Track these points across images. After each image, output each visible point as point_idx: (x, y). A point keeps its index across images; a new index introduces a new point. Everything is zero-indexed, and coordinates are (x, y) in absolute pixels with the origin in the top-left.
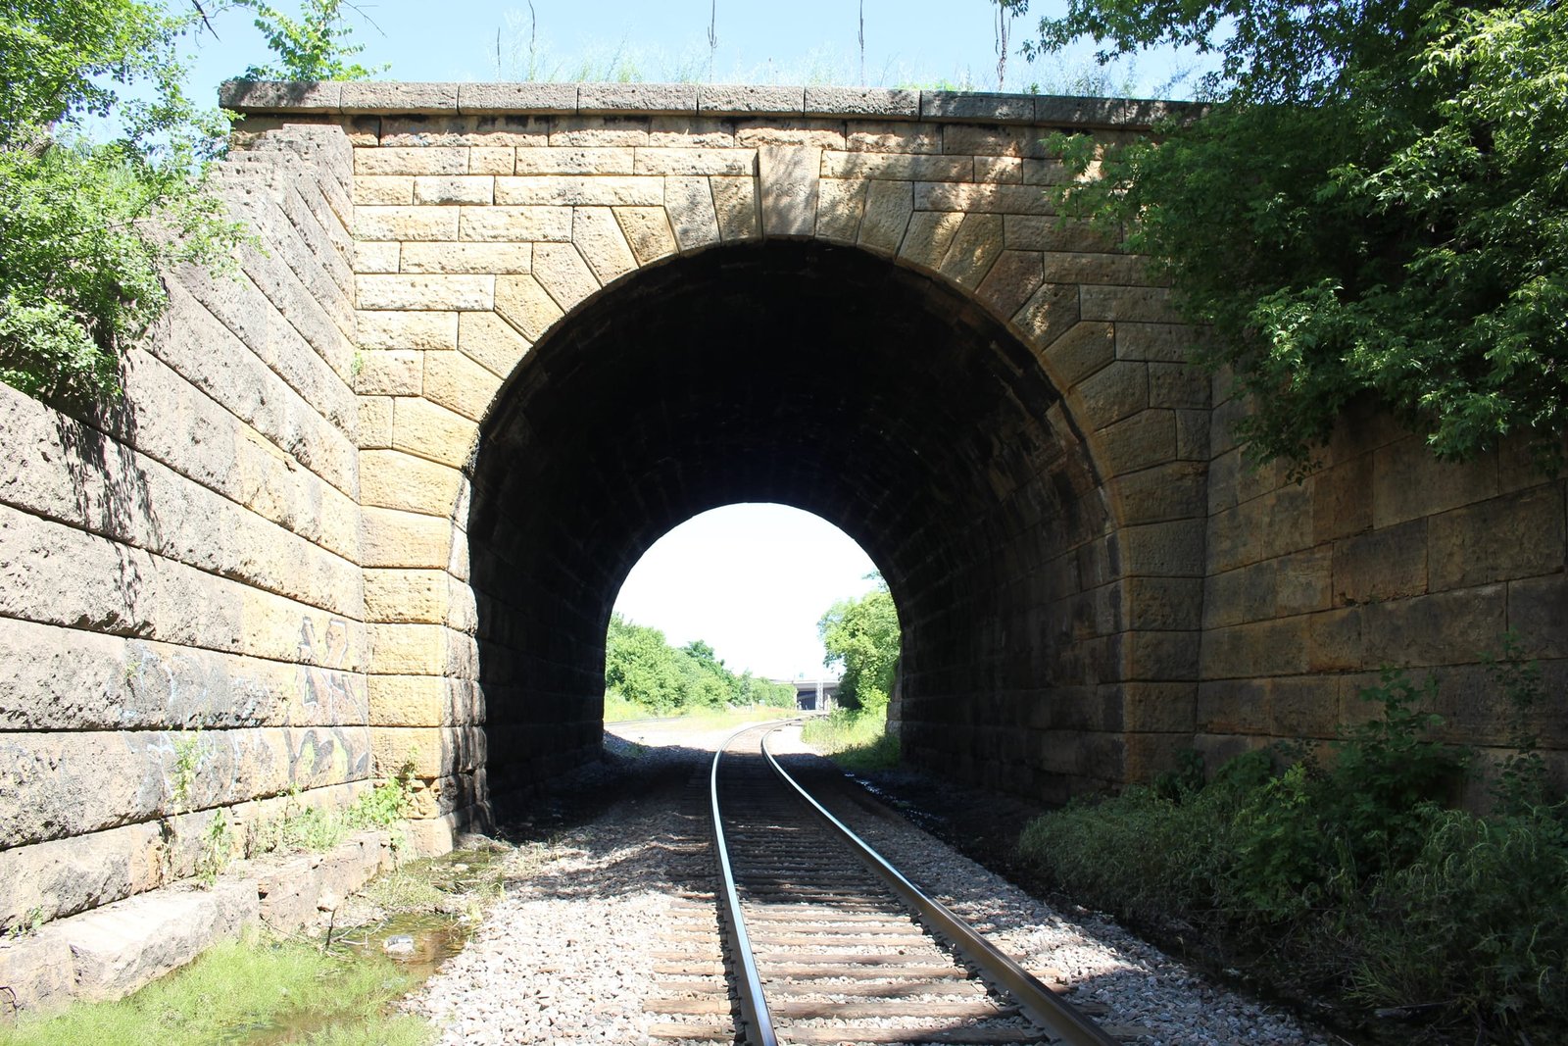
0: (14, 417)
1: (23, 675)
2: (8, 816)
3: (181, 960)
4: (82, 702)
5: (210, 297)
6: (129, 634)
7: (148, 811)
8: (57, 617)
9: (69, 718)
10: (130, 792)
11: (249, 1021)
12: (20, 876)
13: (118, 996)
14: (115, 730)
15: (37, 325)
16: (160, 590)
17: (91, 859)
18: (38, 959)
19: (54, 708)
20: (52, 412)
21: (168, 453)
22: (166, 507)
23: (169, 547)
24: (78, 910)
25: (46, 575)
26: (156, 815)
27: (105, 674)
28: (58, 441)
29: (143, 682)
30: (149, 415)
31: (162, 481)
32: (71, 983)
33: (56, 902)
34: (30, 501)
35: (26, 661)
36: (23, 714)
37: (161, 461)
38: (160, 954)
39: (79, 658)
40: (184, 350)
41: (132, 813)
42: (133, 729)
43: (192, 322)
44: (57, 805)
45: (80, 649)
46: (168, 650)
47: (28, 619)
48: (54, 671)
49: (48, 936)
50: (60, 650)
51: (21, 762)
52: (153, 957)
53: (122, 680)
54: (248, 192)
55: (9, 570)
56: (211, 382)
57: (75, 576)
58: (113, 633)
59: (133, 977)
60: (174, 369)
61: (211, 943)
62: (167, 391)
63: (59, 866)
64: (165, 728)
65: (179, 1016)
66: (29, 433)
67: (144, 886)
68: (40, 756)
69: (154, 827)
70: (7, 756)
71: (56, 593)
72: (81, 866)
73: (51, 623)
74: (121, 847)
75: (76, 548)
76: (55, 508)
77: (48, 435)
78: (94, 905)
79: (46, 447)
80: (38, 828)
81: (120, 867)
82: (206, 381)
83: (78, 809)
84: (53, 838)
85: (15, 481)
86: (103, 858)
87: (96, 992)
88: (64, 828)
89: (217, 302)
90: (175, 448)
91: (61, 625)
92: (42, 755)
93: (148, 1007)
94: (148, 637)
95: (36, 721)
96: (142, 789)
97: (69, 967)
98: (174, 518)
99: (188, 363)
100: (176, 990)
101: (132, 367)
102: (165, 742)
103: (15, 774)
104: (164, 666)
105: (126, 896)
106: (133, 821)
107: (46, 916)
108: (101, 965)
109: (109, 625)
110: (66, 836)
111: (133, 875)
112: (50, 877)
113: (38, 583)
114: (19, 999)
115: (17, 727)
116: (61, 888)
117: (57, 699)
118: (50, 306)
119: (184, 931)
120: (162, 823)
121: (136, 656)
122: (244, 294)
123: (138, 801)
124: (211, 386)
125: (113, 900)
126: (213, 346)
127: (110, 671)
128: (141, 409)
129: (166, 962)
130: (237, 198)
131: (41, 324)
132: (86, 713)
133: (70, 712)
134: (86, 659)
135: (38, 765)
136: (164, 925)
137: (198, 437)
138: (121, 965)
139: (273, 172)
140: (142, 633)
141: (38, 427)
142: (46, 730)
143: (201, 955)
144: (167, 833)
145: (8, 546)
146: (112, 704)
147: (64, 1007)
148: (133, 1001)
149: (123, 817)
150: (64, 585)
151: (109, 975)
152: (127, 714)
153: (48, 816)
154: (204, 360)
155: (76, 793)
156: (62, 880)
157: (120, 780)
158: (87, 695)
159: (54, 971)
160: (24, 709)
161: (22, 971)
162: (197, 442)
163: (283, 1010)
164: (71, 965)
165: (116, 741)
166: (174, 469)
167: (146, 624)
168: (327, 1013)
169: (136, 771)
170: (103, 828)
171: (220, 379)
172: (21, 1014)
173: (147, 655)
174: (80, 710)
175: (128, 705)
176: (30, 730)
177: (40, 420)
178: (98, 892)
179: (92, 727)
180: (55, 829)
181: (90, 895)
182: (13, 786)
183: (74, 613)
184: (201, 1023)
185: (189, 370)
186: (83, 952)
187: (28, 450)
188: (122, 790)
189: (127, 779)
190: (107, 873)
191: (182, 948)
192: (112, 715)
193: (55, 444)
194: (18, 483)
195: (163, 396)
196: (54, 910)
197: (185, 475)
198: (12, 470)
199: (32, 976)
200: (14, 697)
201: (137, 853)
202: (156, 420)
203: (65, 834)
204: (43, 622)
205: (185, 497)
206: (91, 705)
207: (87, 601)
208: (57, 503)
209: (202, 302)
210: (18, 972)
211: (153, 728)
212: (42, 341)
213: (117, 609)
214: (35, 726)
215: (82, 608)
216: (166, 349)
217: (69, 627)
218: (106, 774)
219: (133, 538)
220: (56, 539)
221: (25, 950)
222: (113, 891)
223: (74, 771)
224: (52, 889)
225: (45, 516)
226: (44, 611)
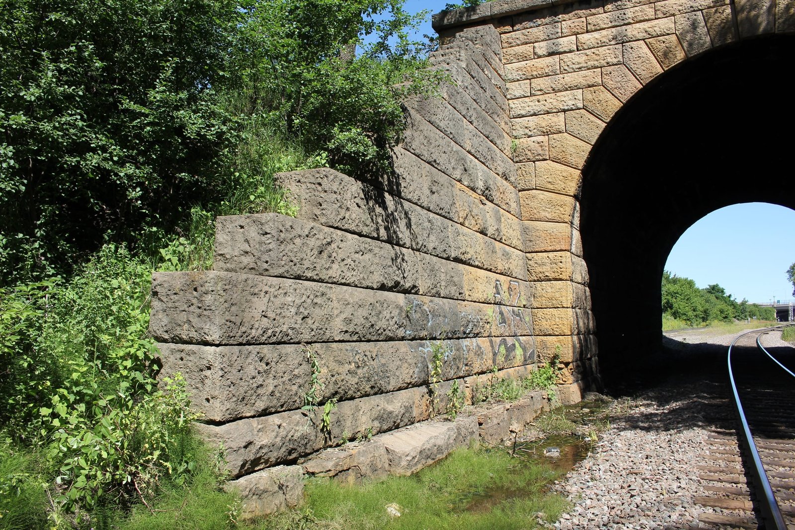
0: (341, 187)
1: (355, 314)
2: (353, 383)
3: (439, 456)
4: (385, 327)
5: (433, 118)
6: (406, 292)
7: (421, 381)
8: (370, 284)
9: (379, 334)
10: (411, 372)
11: (472, 490)
12: (361, 412)
13: (409, 474)
14: (402, 340)
15: (348, 140)
16: (420, 269)
17: (395, 404)
18: (371, 453)
19: (371, 330)
20: (359, 183)
21: (419, 200)
22: (420, 227)
23: (423, 247)
24: (390, 429)
25: (363, 264)
26: (426, 383)
27: (396, 312)
28: (363, 197)
29: (415, 316)
30: (408, 181)
31: (417, 214)
32: (387, 466)
33: (379, 425)
34: (352, 227)
35: (356, 307)
36: (357, 333)
37: (416, 204)
38: (429, 453)
39: (382, 304)
40: (422, 147)
41: (413, 381)
42: (412, 339)
43: (425, 132)
44: (376, 378)
45: (382, 300)
46: (426, 299)
47: (356, 286)
48: (370, 312)
49: (375, 442)
50: (372, 300)
51: (357, 357)
52: (425, 454)
53: (404, 315)
54: (448, 64)
55: (345, 262)
56: (438, 162)
57: (377, 264)
58: (398, 292)
59: (416, 464)
60: (418, 156)
61: (454, 448)
62: (416, 168)
63: (379, 408)
64: (426, 339)
65: (438, 486)
66: (349, 195)
67: (421, 418)
68: (367, 354)
69: (424, 389)
70: (351, 354)
71: (368, 273)
72: (390, 408)
73: (367, 288)
74: (409, 399)
75: (376, 250)
76: (365, 230)
77: (359, 194)
78: (397, 427)
79: (358, 200)
80: (368, 389)
81: (408, 409)
82: (435, 161)
83: (387, 380)
84: (375, 394)
85: (344, 218)
86: (400, 404)
87: (399, 471)
88: (380, 389)
89: (437, 121)
90: (422, 197)
91: (372, 288)
92: (367, 353)
93: (424, 479)
94: (416, 293)
95: (364, 337)
96: (417, 370)
97: (385, 458)
98: (425, 232)
99: (425, 153)
100: (437, 472)
101: (397, 157)
102: (428, 347)
103: (355, 362)
104: (425, 307)
105: (413, 423)
106: (414, 386)
107: (374, 432)
108: (400, 457)
109: (396, 288)
110: (382, 393)
111: (415, 413)
112: (375, 413)
113: (360, 268)
114: (363, 472)
115: (355, 339)
116: (380, 418)
117: (372, 325)
118: (354, 130)
119: (440, 442)
120: (428, 387)
121: (410, 302)
122: (451, 116)
123: (416, 376)
124: (438, 164)
125: (406, 425)
126: (437, 143)
127: (398, 311)
128: (403, 178)
129: (432, 457)
130: (443, 67)
131: (349, 140)
132: (387, 332)
133: (380, 332)
134: (385, 305)
135: (366, 359)
136: (431, 438)
137: (434, 190)
138: (409, 458)
139: (459, 52)
140: (413, 291)
141: (353, 190)
142: (369, 341)
143: (450, 454)
144: (431, 392)
145: (343, 251)
146: (400, 327)
147: (384, 477)
148: (417, 476)
149: (409, 384)
150: (372, 269)
151: (404, 463)
152: (408, 332)
153: (372, 383)
154: (433, 151)
155: (385, 372)
156: (381, 414)
157: (406, 365)
158: (387, 323)
159: (378, 460)
160: (357, 331)
161: (363, 458)
162: (434, 193)
163: (491, 486)
164: (386, 456)
165: (403, 346)
166: (423, 207)
167: (414, 286)
168: (513, 489)
169: (414, 361)
170: (400, 389)
171: (442, 160)
172: (364, 480)
173: (415, 302)
174: (385, 330)
175: (408, 328)
176: (361, 341)
177: (354, 187)
178: (399, 421)
179: (391, 339)
180: (376, 389)
181: (395, 422)
182: (354, 368)
183: (378, 282)
184: (449, 489)
185: (426, 156)
186: (392, 451)
187: (349, 202)
188: (407, 370)
189: (410, 365)
190: (403, 411)
191: (440, 450)
192: (401, 333)
193: (362, 199)
194: (346, 219)
195: (414, 171)
196: (378, 429)
197: (429, 210)
198: (343, 212)
199: (369, 460)
200: (352, 325)
201: (416, 401)
202: (411, 183)
203: (381, 392)
204: (363, 288)
205: (429, 221)
206: (390, 328)
207: (384, 276)
208: (366, 228)
209: (429, 122)
210: (362, 459)
211: (422, 339)
212: (350, 148)
213: (399, 279)
214: (363, 339)
215: (381, 279)
216: (413, 147)
217: (376, 289)
218: (399, 363)
219: (405, 244)
220: (367, 246)
221: (364, 449)
222: (406, 420)
223: (383, 361)
224: (376, 419)
225: (360, 235)
226: (363, 282)
